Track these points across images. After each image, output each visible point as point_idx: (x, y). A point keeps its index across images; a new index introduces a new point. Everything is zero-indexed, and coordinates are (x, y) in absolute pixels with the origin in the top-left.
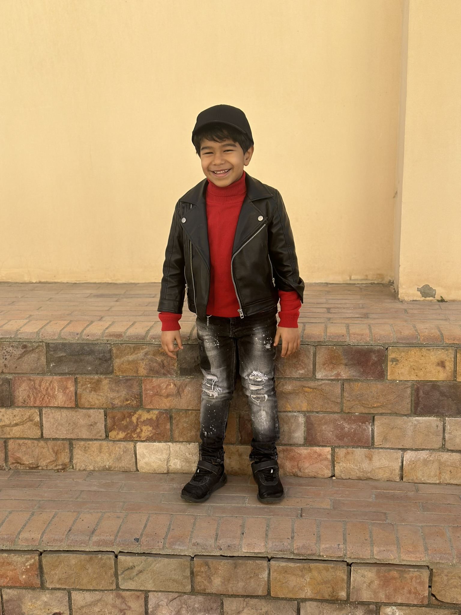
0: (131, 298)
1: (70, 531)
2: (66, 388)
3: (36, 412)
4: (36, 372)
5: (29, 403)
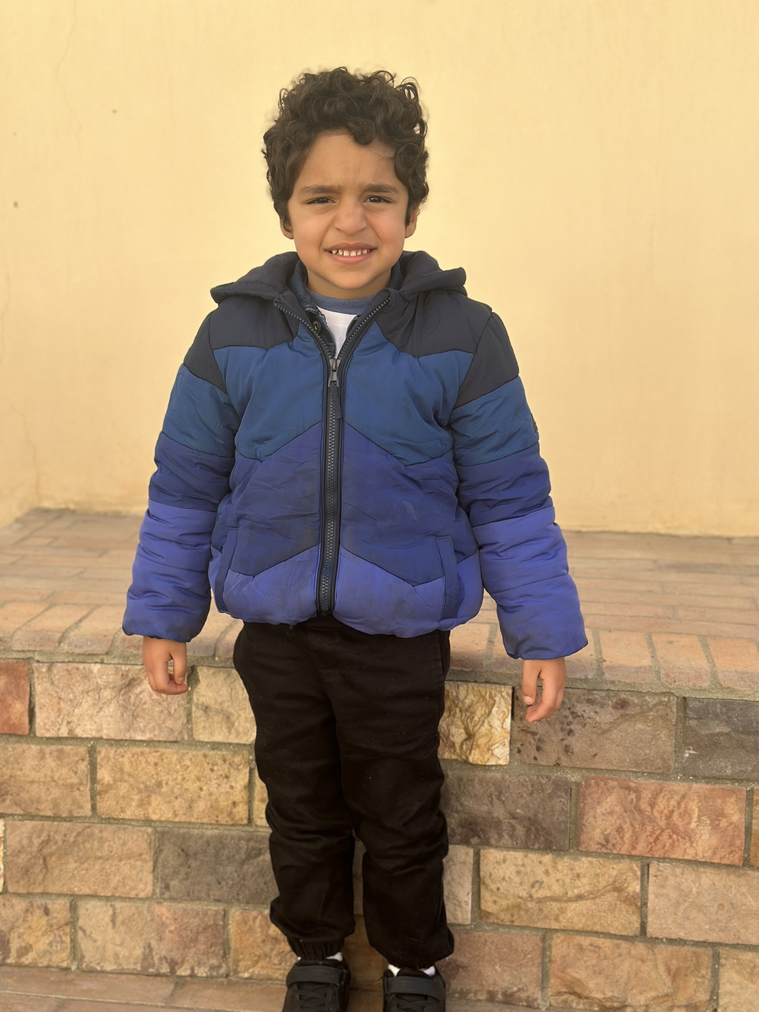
2: (721, 814)
3: (631, 869)
4: (644, 769)
5: (618, 847)
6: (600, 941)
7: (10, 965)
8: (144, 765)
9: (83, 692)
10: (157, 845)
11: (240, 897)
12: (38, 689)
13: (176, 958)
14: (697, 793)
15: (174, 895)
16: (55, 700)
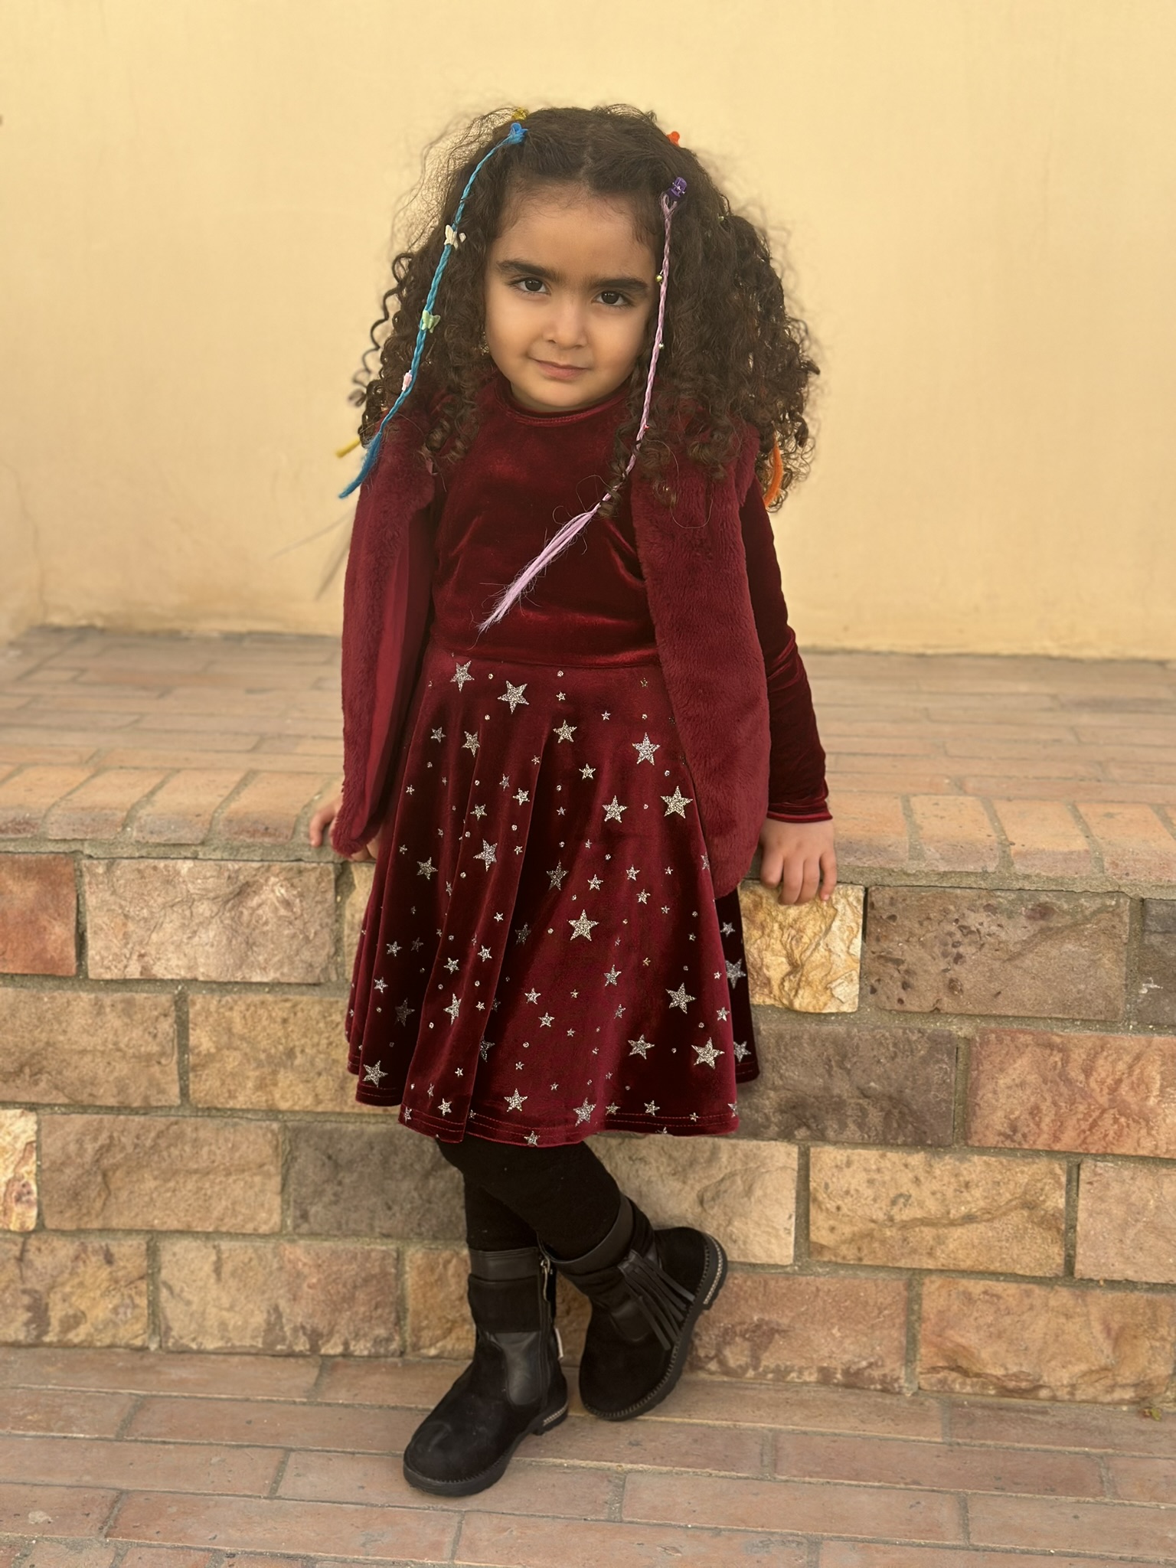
3: (1052, 1173)
4: (1075, 1015)
5: (1031, 1138)
6: (998, 1287)
7: (50, 1345)
8: (265, 1023)
9: (164, 907)
10: (288, 1148)
11: (423, 1229)
12: (91, 900)
13: (321, 1327)
14: (1161, 1050)
15: (317, 1228)
16: (120, 920)
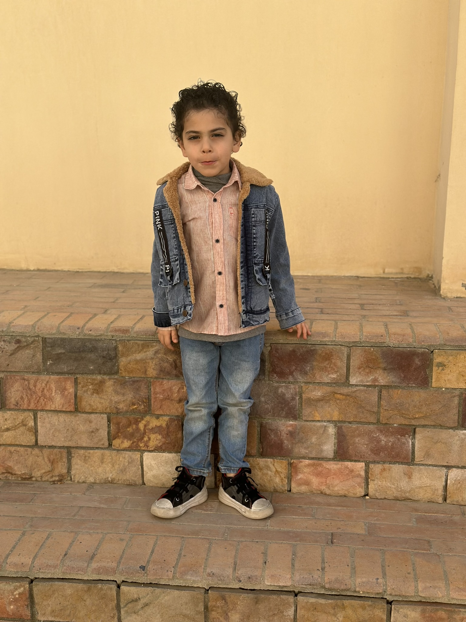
0: (140, 288)
1: (65, 555)
2: (65, 389)
3: (30, 416)
4: (30, 370)
5: (22, 406)
6: (18, 449)
14: (54, 380)
